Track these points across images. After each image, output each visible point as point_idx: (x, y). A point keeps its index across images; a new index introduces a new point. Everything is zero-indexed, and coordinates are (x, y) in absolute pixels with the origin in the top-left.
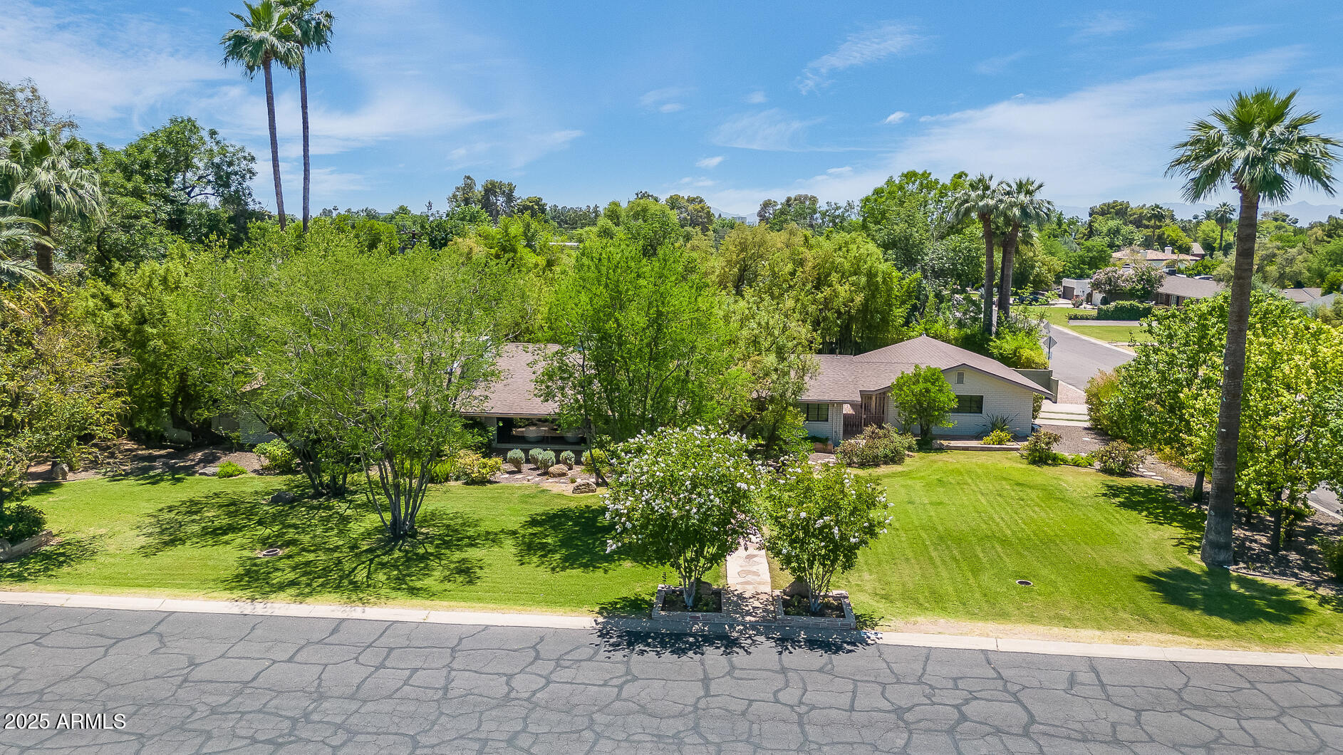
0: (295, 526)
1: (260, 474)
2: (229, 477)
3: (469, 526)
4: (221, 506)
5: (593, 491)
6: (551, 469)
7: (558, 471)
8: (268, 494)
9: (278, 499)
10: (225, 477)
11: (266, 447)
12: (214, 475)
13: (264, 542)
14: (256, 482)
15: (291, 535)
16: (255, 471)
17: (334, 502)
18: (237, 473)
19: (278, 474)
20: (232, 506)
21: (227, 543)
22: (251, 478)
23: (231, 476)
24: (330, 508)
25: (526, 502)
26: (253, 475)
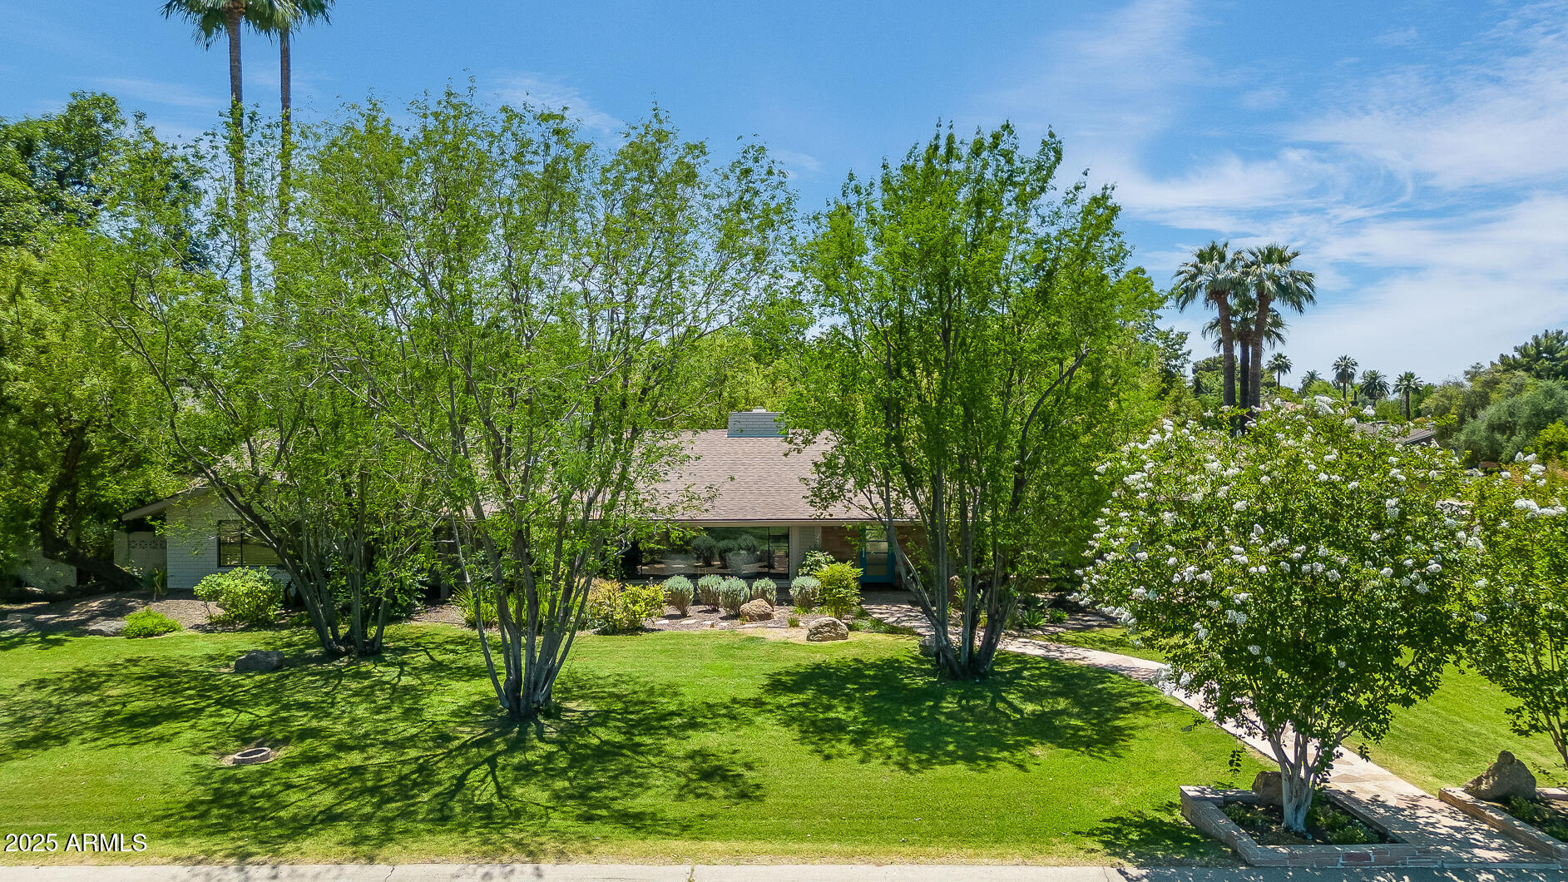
0: (305, 706)
1: (208, 632)
2: (146, 636)
3: (662, 695)
4: (142, 678)
5: (844, 637)
6: (745, 607)
7: (759, 611)
8: (232, 658)
9: (248, 664)
10: (139, 635)
11: (220, 580)
12: (116, 634)
13: (244, 736)
14: (199, 643)
15: (303, 720)
16: (197, 627)
17: (367, 666)
18: (162, 629)
19: (242, 630)
20: (165, 677)
21: (161, 739)
22: (190, 637)
23: (152, 635)
24: (367, 676)
25: (732, 656)
26: (193, 633)
